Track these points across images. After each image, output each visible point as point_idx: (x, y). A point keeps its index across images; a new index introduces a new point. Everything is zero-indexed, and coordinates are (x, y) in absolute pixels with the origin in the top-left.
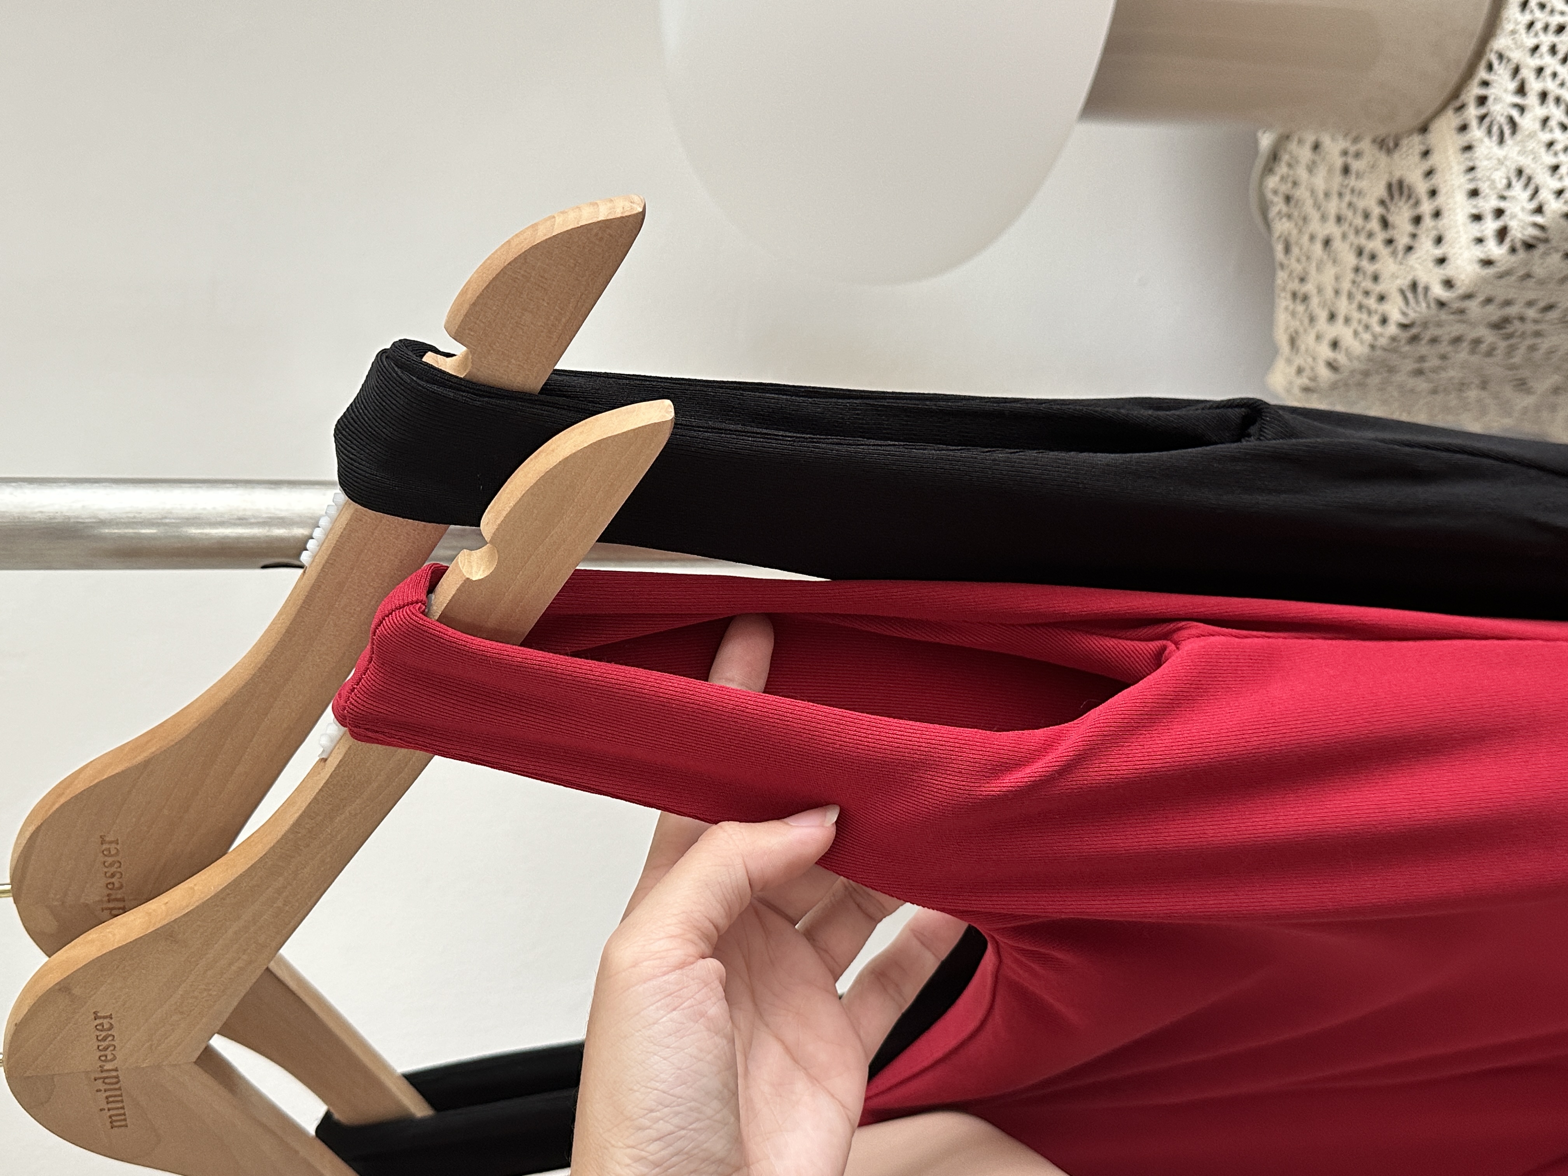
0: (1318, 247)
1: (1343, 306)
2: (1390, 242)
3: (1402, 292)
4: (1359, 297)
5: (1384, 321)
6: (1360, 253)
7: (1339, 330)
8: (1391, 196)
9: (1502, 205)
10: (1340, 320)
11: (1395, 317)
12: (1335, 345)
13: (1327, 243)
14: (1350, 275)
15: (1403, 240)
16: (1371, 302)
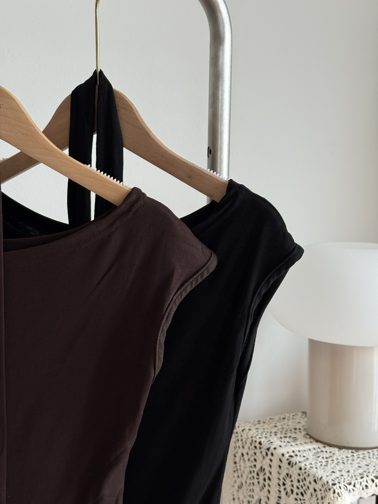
0: (274, 425)
1: (261, 430)
2: (281, 438)
3: (269, 441)
5: (260, 438)
6: (276, 432)
7: (254, 430)
8: (293, 438)
9: (299, 456)
10: (257, 430)
11: (262, 440)
12: (250, 430)
14: (269, 431)
15: (282, 440)
16: (264, 435)
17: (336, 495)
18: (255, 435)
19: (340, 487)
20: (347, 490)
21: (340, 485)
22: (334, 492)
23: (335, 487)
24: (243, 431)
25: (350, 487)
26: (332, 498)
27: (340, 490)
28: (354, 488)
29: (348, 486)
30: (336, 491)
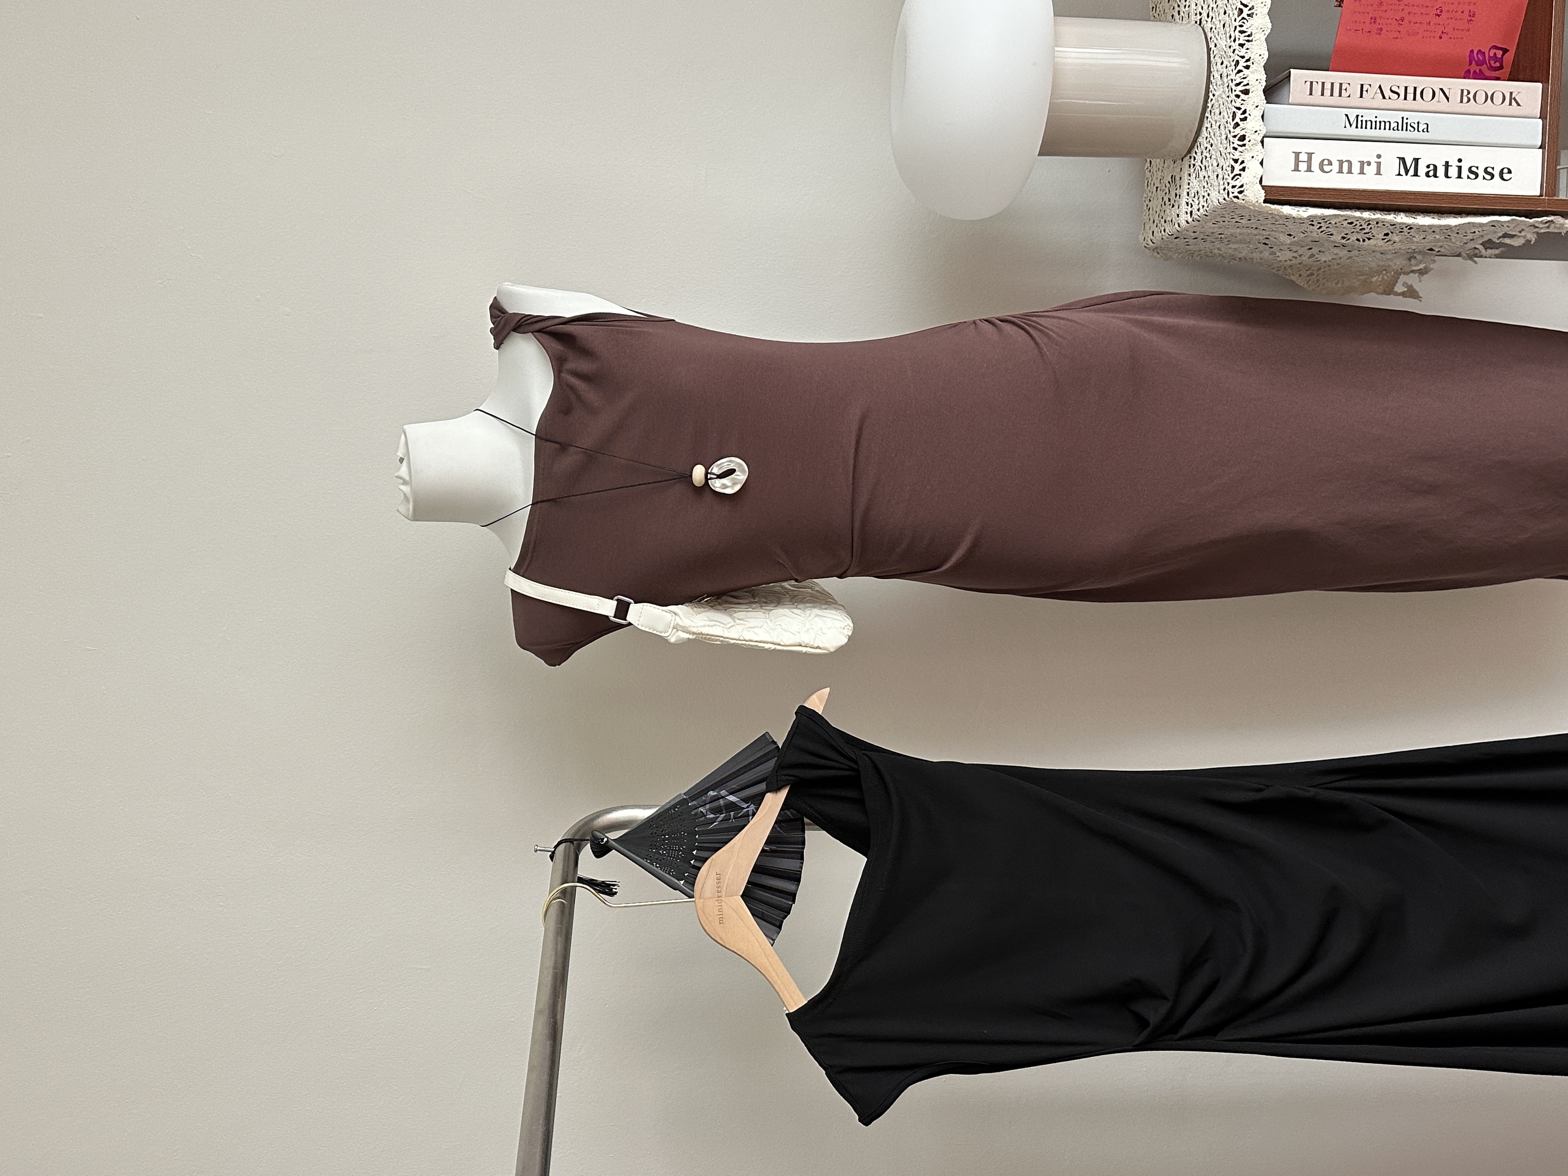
0: (1155, 189)
1: (1156, 218)
2: (1169, 200)
4: (1160, 217)
6: (1163, 198)
7: (1154, 228)
8: (1172, 181)
9: (1193, 203)
10: (1155, 224)
13: (1157, 188)
14: (1159, 206)
15: (1172, 201)
16: (1163, 221)
17: (1240, 196)
18: (1160, 234)
19: (1234, 187)
20: (1240, 175)
21: (1231, 185)
22: (1237, 197)
23: (1231, 195)
24: (1153, 243)
25: (1237, 167)
26: (1244, 202)
27: (1237, 187)
28: (1240, 161)
29: (1235, 173)
30: (1236, 194)
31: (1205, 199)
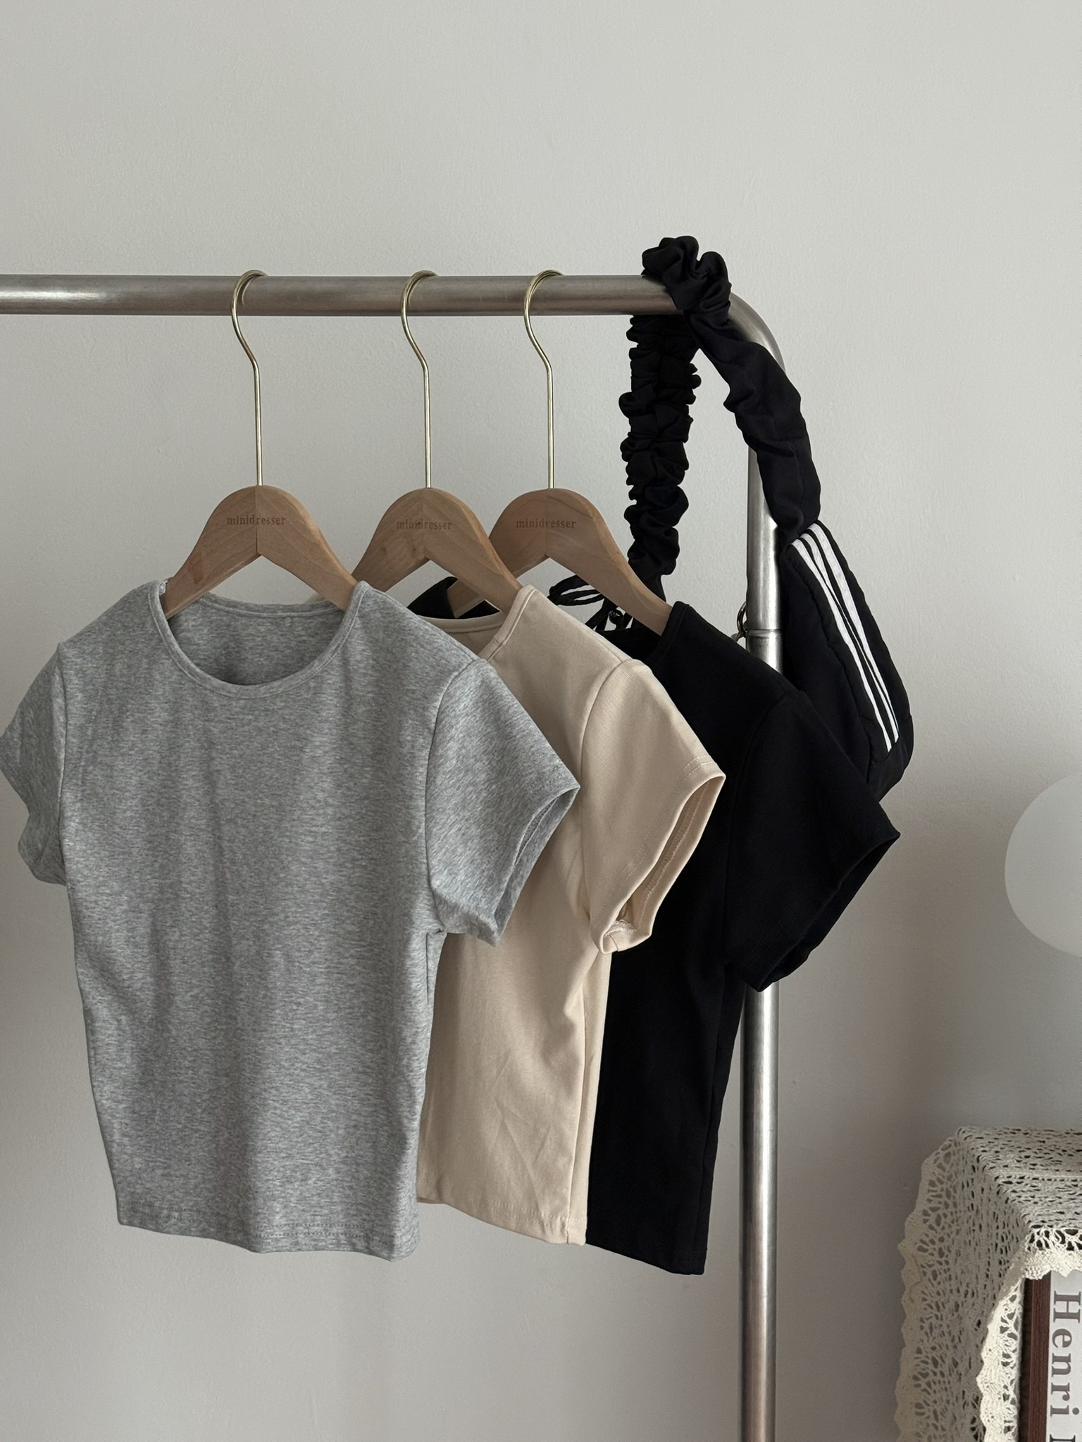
7: (988, 1139)
15: (1025, 1160)
16: (998, 1149)
17: (1034, 1244)
18: (979, 1146)
19: (1047, 1234)
20: (1063, 1242)
21: (1049, 1229)
22: (1032, 1241)
23: (1036, 1231)
24: (966, 1138)
26: (1026, 1250)
27: (1046, 1239)
29: (1066, 1235)
31: (1030, 1198)
